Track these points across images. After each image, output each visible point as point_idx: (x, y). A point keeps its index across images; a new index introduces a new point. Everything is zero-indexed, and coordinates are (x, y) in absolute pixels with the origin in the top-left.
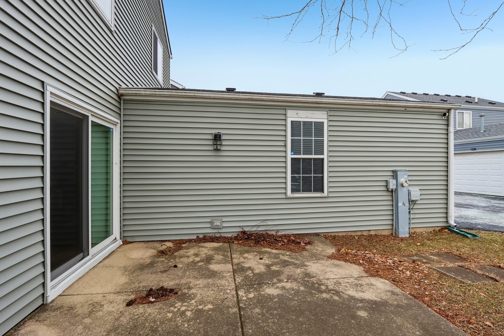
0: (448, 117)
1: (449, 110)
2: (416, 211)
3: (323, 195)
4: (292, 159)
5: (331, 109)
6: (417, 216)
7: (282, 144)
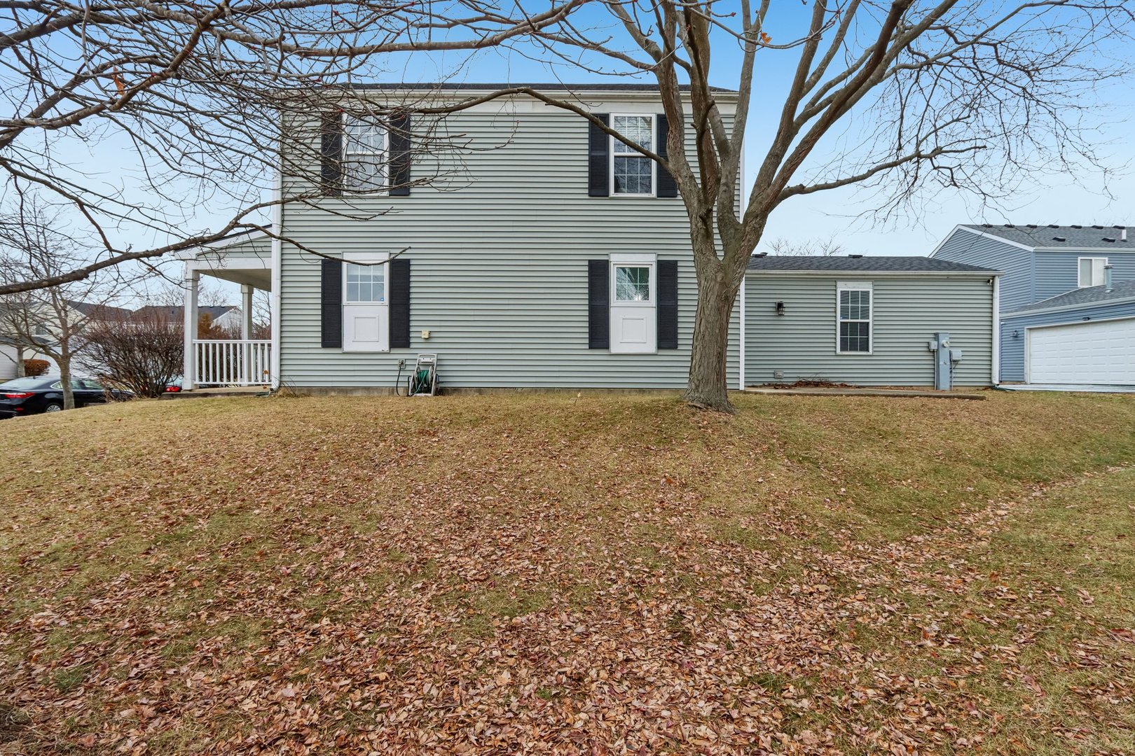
0: (993, 283)
1: (993, 277)
2: (958, 371)
3: (868, 353)
4: (841, 323)
5: (876, 280)
6: (958, 375)
7: (833, 310)
